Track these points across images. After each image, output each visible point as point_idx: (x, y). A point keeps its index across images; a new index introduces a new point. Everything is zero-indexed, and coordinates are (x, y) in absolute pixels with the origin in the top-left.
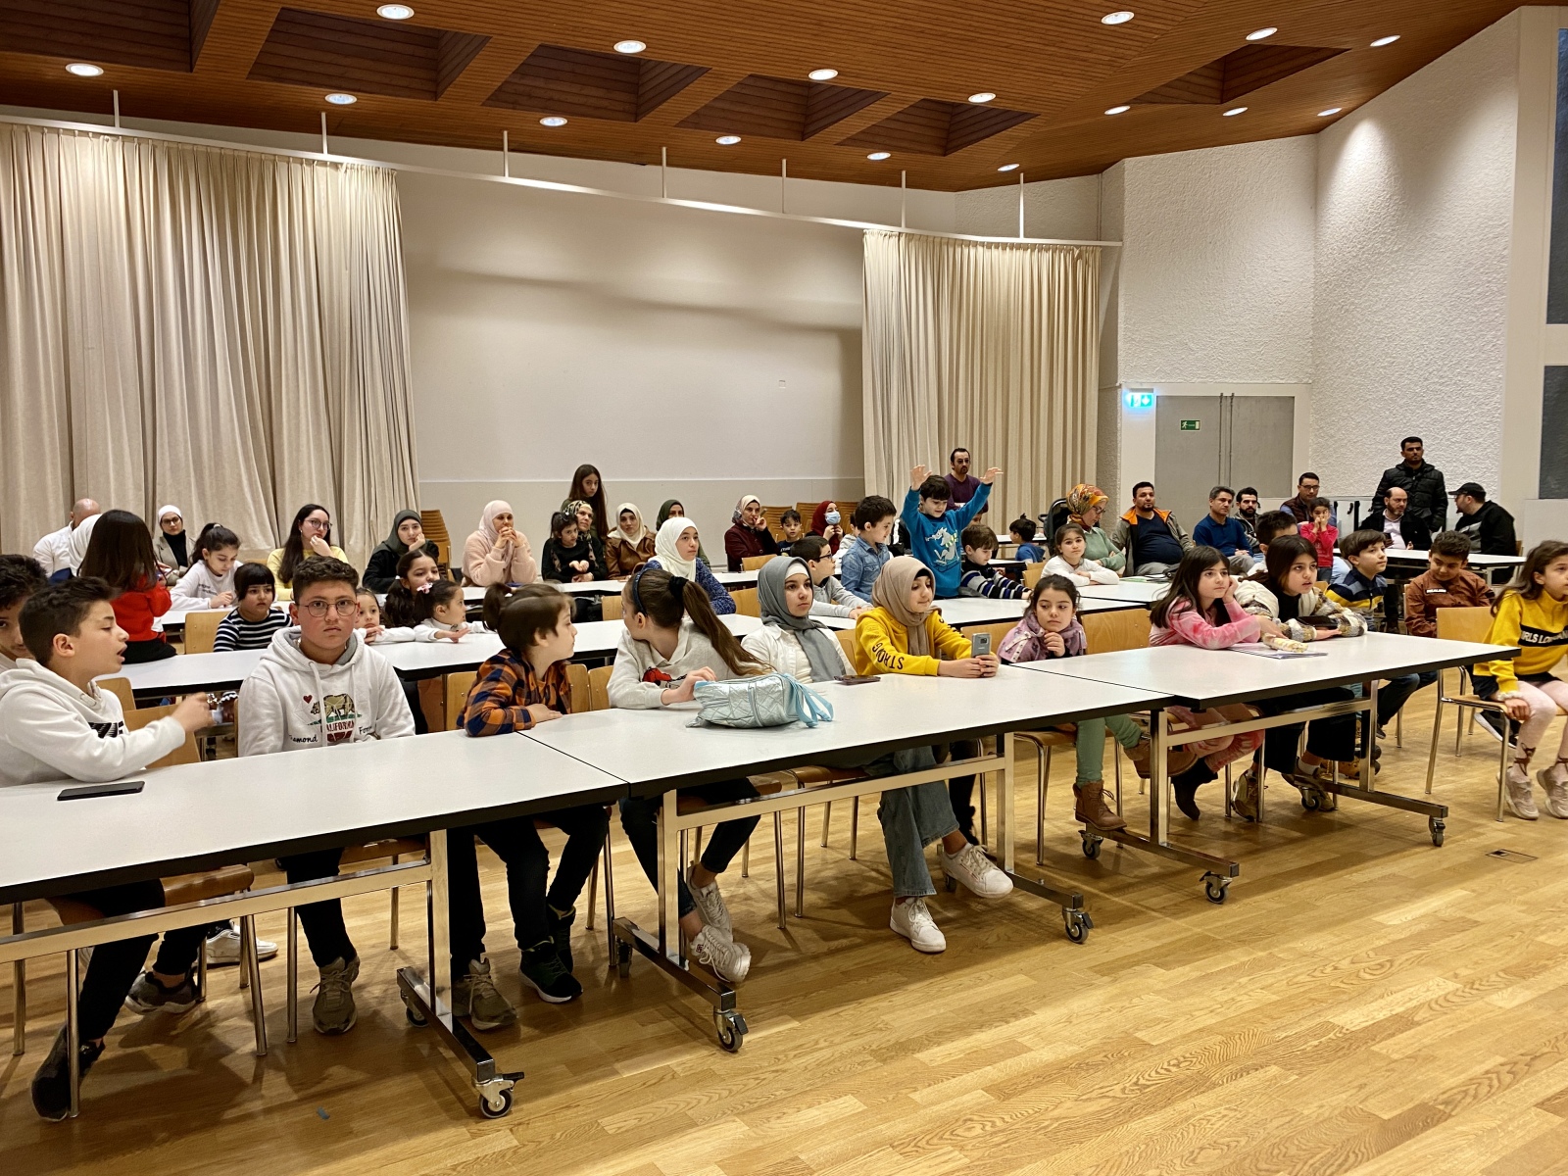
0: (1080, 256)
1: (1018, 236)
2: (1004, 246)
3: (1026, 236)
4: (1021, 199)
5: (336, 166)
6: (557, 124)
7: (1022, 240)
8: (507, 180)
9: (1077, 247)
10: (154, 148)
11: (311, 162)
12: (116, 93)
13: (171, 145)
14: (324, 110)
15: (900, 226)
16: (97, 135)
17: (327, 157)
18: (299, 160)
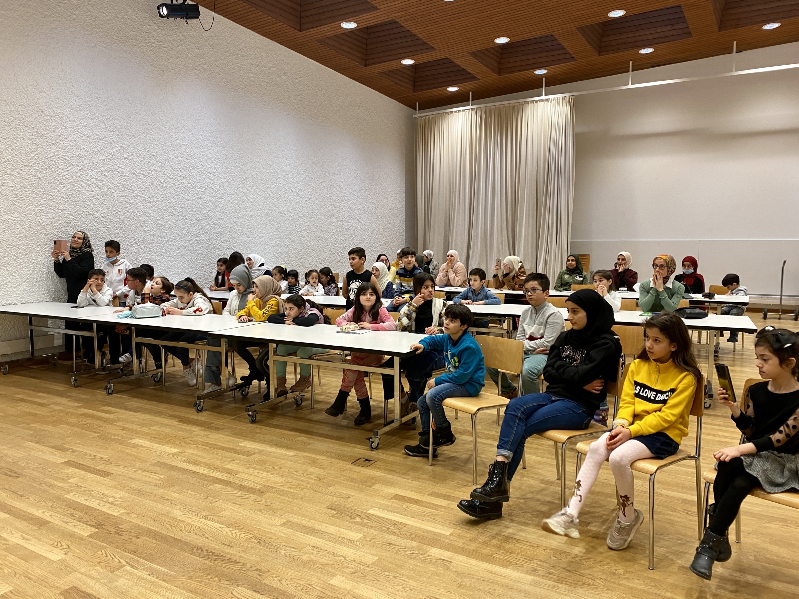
5: (547, 100)
6: (649, 52)
8: (631, 86)
10: (481, 110)
11: (537, 101)
12: (471, 93)
13: (487, 108)
14: (544, 77)
16: (464, 110)
17: (544, 97)
18: (532, 102)
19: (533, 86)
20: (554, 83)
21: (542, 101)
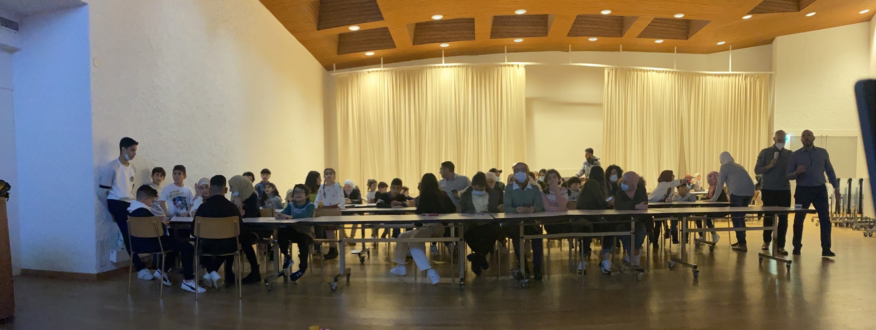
0: (758, 78)
1: (729, 71)
2: (723, 75)
3: (732, 71)
4: (730, 56)
6: (520, 41)
7: (730, 72)
9: (757, 74)
15: (674, 68)
17: (443, 64)
18: (435, 67)
19: (436, 55)
20: (450, 54)
21: (443, 67)
